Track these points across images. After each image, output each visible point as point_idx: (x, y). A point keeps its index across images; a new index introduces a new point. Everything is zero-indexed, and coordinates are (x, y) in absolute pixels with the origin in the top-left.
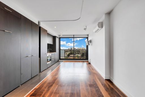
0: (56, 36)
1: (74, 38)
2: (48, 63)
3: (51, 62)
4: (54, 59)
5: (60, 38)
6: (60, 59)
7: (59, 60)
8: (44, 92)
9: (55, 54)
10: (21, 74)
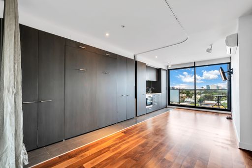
0: (161, 69)
1: (195, 67)
2: (147, 107)
3: (151, 106)
4: (158, 103)
5: (169, 70)
6: (169, 104)
7: (168, 106)
8: (134, 134)
9: (159, 95)
10: (117, 112)
